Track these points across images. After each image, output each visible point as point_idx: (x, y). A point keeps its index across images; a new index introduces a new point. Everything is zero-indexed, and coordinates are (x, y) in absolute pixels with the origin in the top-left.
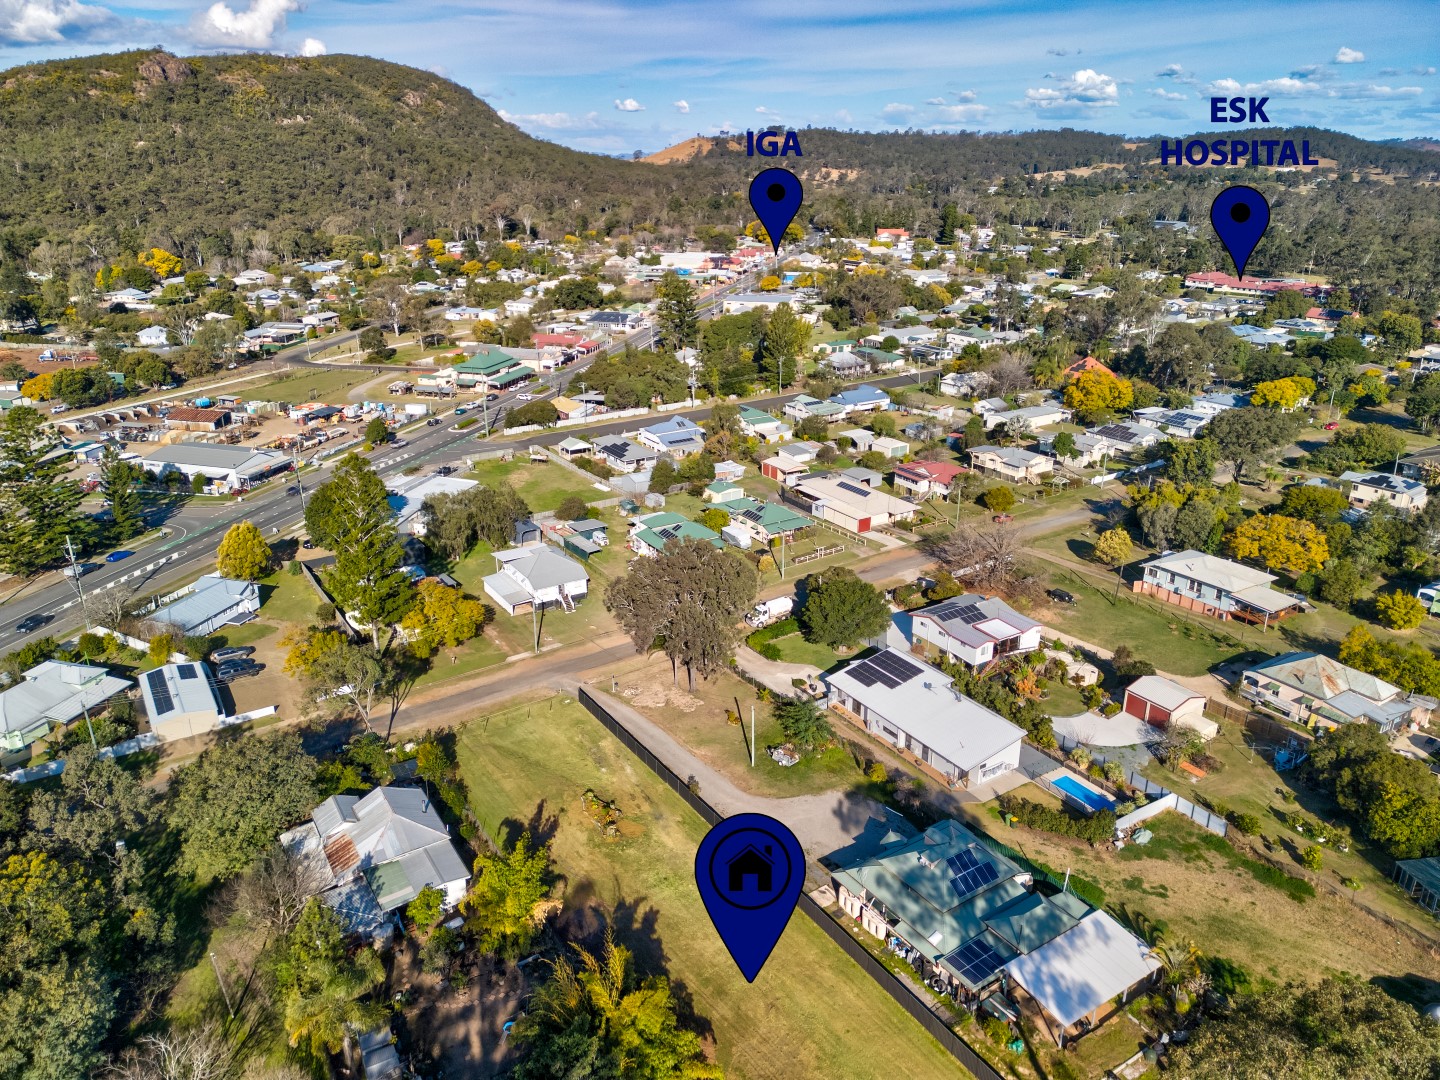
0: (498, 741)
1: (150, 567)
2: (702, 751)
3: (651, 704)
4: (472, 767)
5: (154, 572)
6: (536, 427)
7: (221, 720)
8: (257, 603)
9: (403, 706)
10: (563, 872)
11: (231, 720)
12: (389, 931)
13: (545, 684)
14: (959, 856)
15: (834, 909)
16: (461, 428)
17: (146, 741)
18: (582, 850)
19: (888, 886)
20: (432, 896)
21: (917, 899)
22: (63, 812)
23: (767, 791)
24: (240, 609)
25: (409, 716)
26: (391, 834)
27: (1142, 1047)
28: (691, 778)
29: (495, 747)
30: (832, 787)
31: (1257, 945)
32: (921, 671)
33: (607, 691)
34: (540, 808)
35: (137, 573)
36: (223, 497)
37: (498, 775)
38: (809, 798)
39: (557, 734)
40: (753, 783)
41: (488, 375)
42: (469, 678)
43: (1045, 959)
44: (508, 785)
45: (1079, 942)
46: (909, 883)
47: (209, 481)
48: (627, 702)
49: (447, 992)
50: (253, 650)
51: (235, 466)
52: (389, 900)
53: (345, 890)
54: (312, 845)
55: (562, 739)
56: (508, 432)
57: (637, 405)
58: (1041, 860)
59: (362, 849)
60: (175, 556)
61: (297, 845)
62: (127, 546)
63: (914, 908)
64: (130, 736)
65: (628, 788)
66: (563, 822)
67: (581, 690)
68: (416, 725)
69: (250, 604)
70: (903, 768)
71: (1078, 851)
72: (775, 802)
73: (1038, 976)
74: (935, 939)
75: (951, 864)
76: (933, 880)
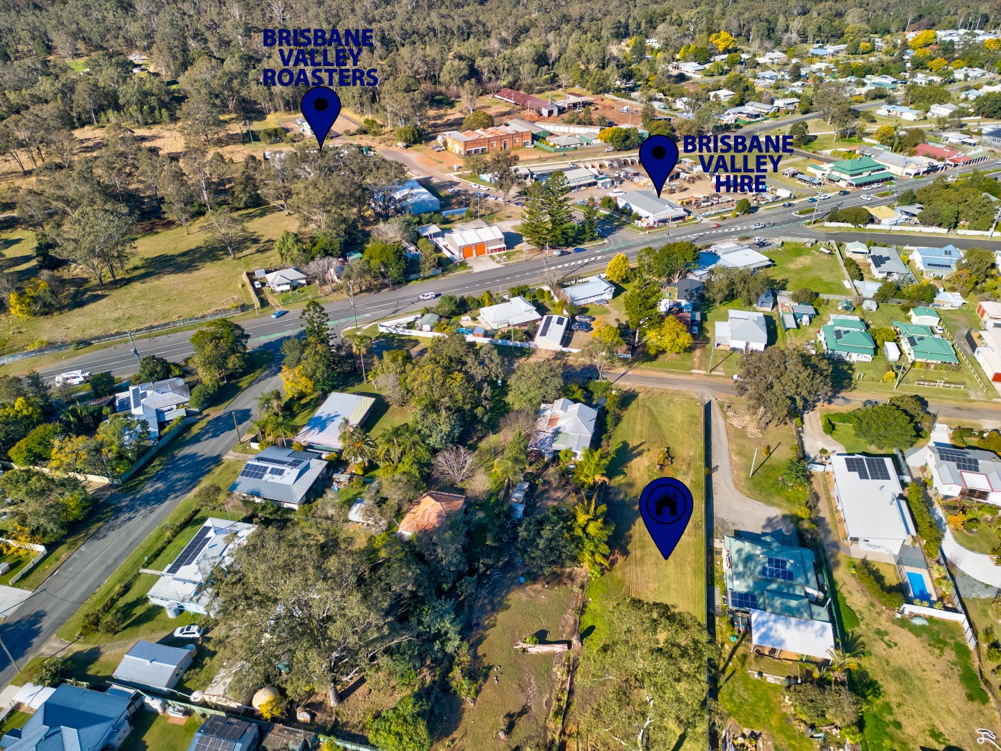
0: (652, 408)
1: (586, 261)
2: (735, 458)
3: (735, 425)
4: (632, 414)
5: (587, 264)
6: (849, 225)
7: (560, 348)
8: (611, 296)
9: (630, 373)
10: (627, 472)
11: (564, 349)
12: (551, 457)
13: (697, 390)
14: (777, 561)
15: (719, 550)
16: (801, 214)
17: (532, 344)
18: (642, 468)
19: (740, 555)
20: (570, 454)
21: (745, 567)
22: (476, 363)
23: (745, 491)
24: (603, 297)
25: (628, 379)
26: (572, 423)
27: (788, 677)
28: (717, 467)
29: (649, 409)
30: (779, 506)
31: (909, 693)
32: (888, 478)
33: (721, 407)
34: (642, 444)
35: (580, 262)
36: (642, 229)
37: (638, 421)
38: (762, 505)
39: (679, 417)
40: (743, 484)
41: (852, 176)
42: (667, 372)
43: (775, 621)
44: (638, 428)
45: (802, 627)
46: (749, 558)
47: (640, 218)
48: (726, 417)
49: (556, 489)
50: (594, 319)
51: (654, 213)
52: (556, 446)
53: (547, 435)
54: (548, 413)
55: (679, 420)
56: (827, 224)
57: (940, 225)
58: (845, 595)
59: (560, 423)
60: (599, 258)
61: (545, 410)
62: (586, 245)
63: (741, 568)
64: (527, 340)
65: (685, 455)
66: (645, 454)
67: (710, 402)
68: (627, 384)
69: (608, 296)
70: (828, 520)
71: (872, 604)
72: (744, 497)
73: (764, 623)
74: (736, 583)
75: (770, 561)
76: (757, 563)
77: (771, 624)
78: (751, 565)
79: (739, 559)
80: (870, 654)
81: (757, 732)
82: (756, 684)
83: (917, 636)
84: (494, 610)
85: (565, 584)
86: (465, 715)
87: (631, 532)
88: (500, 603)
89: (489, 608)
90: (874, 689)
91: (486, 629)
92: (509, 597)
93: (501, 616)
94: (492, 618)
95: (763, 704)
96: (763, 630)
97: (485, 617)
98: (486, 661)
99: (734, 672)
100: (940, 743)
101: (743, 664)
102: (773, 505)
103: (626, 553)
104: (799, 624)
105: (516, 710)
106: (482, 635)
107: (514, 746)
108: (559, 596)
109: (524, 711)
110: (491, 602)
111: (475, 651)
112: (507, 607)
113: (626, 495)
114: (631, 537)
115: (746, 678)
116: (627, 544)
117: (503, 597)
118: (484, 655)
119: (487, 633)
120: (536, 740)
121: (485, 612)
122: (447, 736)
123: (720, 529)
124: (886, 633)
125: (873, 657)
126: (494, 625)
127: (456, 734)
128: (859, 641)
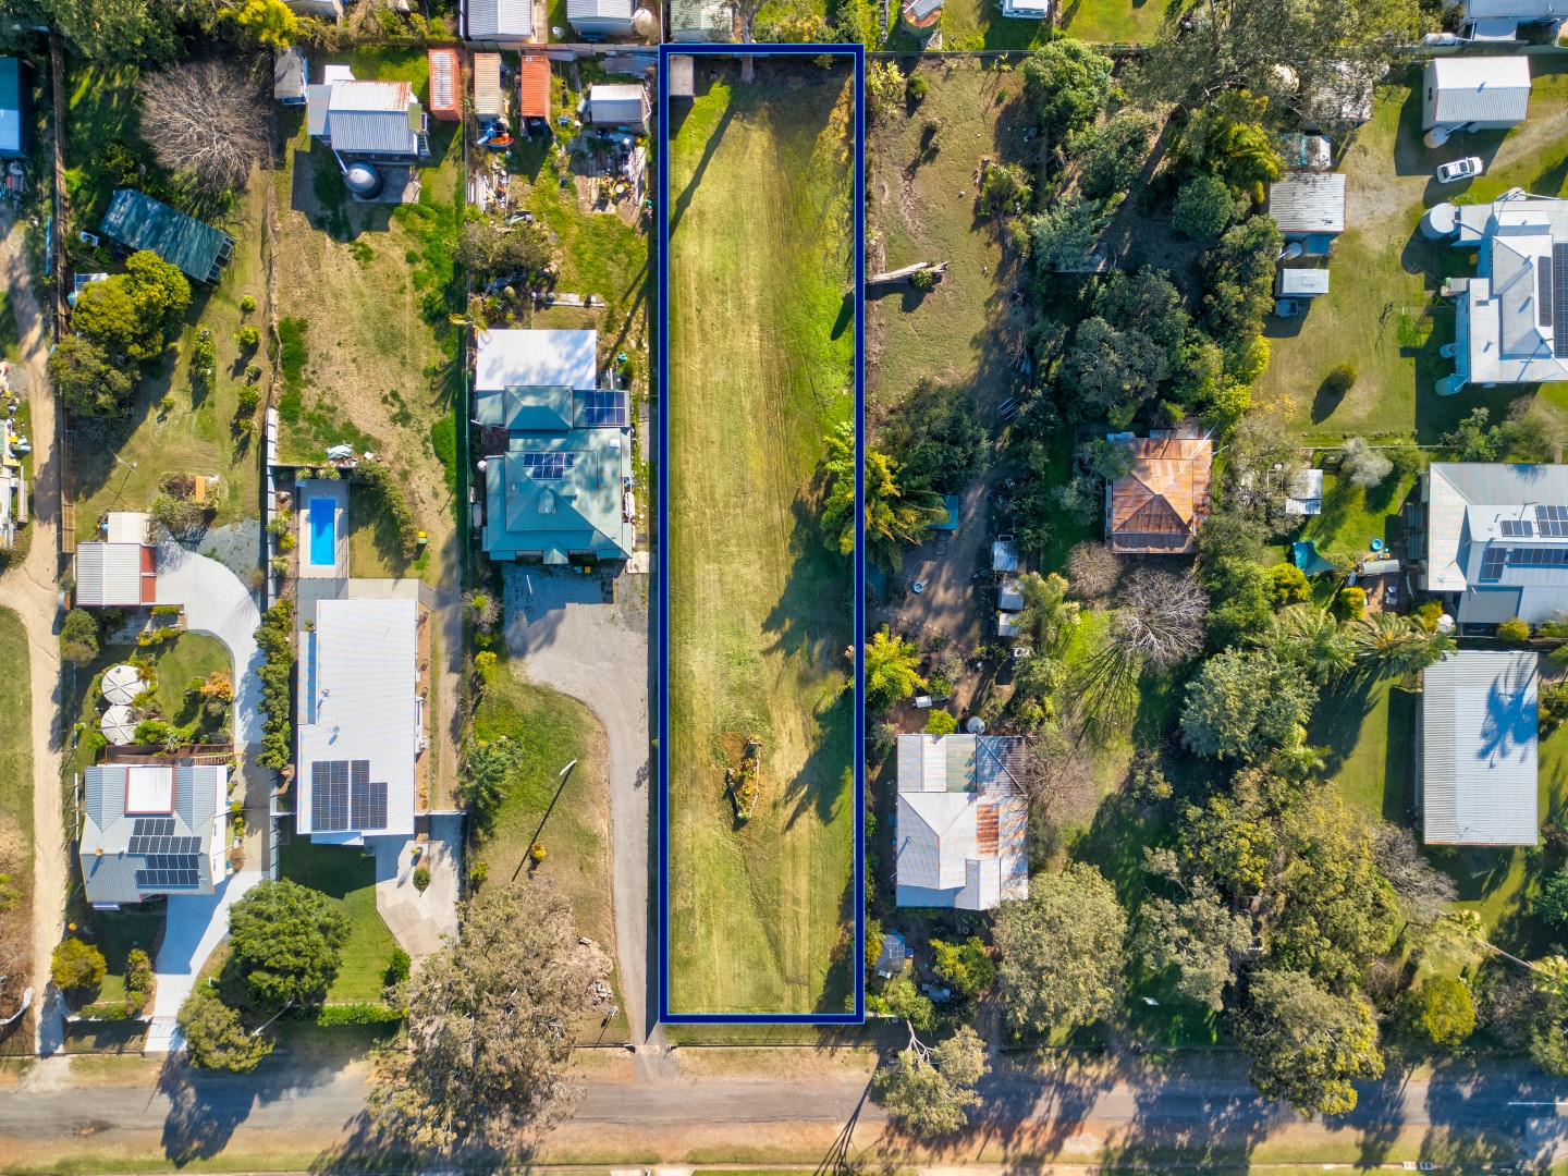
2: (600, 824)
10: (813, 722)
15: (641, 546)
19: (608, 499)
21: (600, 471)
23: (588, 719)
27: (548, 307)
31: (383, 314)
34: (791, 820)
38: (559, 686)
40: (591, 739)
43: (560, 372)
45: (521, 370)
46: (594, 485)
58: (442, 488)
63: (608, 468)
65: (702, 808)
66: (782, 791)
71: (405, 475)
72: (590, 700)
73: (577, 366)
74: (616, 443)
75: (559, 474)
76: (581, 469)
77: (567, 366)
78: (591, 468)
79: (610, 489)
80: (426, 373)
81: (598, 212)
82: (595, 286)
83: (349, 425)
84: (995, 334)
85: (892, 412)
86: (991, 143)
87: (792, 560)
88: (987, 350)
89: (1003, 336)
90: (431, 308)
91: (999, 295)
92: (976, 363)
93: (979, 324)
94: (993, 317)
95: (588, 256)
96: (580, 353)
97: (1004, 317)
98: (983, 234)
99: (624, 299)
100: (362, 245)
101: (611, 316)
102: (537, 690)
103: (798, 508)
104: (525, 376)
105: (924, 169)
106: (1001, 281)
107: (915, 115)
108: (896, 388)
109: (911, 171)
110: (1002, 347)
111: (1004, 246)
112: (975, 342)
113: (809, 652)
114: (792, 547)
115: (608, 297)
116: (796, 531)
117: (986, 361)
118: (989, 245)
119: (994, 288)
120: (887, 132)
121: (1007, 323)
122: (1007, 107)
123: (637, 600)
124: (394, 419)
125: (423, 366)
126: (988, 304)
127: (995, 113)
128: (438, 394)
